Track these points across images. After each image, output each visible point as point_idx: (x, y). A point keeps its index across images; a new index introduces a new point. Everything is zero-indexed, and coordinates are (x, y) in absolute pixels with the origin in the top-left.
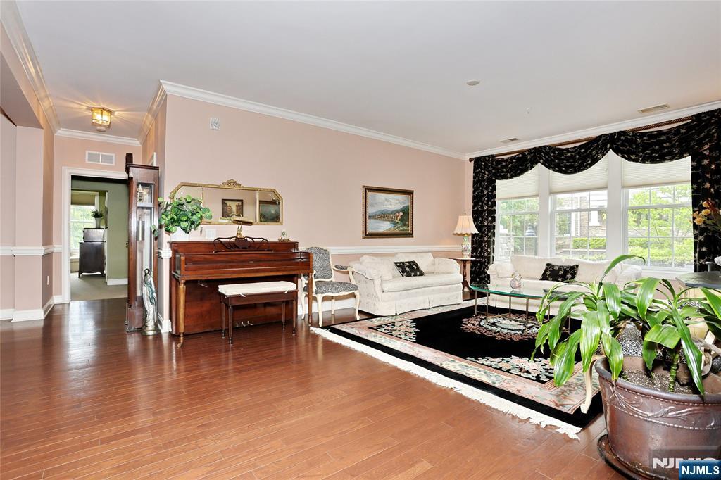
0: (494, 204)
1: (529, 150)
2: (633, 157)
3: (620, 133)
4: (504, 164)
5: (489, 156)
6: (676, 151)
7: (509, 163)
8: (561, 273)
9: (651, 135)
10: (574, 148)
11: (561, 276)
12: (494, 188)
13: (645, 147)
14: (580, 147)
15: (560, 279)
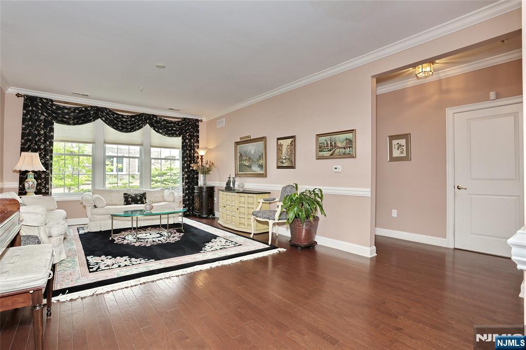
0: (51, 144)
1: (92, 107)
2: (161, 131)
3: (154, 116)
4: (66, 111)
5: (47, 99)
6: (177, 133)
7: (72, 112)
8: (139, 198)
9: (168, 122)
10: (127, 116)
11: (139, 200)
12: (52, 130)
13: (165, 127)
14: (132, 117)
15: (140, 203)
